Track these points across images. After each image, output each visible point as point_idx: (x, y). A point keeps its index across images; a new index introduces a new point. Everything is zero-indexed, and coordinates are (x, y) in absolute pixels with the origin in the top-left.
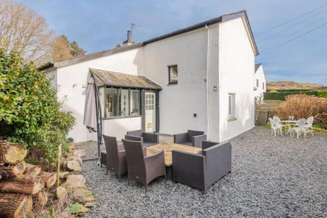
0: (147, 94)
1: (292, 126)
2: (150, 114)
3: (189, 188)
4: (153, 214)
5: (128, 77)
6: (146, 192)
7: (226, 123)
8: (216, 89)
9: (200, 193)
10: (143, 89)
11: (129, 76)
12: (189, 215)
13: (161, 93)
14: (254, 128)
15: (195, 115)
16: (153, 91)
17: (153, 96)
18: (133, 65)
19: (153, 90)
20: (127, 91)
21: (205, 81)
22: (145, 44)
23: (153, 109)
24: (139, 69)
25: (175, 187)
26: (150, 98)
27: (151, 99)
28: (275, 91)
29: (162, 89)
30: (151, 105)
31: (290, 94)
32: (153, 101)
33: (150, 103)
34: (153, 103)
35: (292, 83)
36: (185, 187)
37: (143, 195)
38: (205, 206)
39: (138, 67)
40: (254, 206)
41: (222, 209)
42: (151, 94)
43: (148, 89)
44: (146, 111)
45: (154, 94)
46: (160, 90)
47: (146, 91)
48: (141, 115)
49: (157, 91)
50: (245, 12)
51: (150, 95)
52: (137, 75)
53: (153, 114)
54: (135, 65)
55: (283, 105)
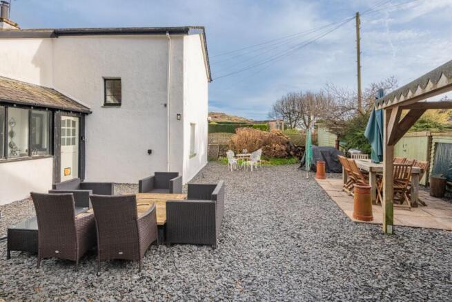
0: (64, 118)
1: (246, 160)
2: (68, 154)
3: (195, 248)
4: (172, 296)
5: (23, 87)
6: (139, 271)
7: (188, 159)
8: (179, 117)
9: (210, 249)
10: (58, 110)
11: (23, 84)
12: (219, 278)
13: (88, 119)
14: (207, 164)
15: (150, 152)
16: (75, 115)
17: (74, 122)
18: (32, 66)
19: (76, 113)
20: (26, 111)
21: (166, 105)
22: (57, 34)
23: (74, 144)
24: (43, 75)
25: (176, 252)
26: (69, 125)
27: (71, 128)
28: (215, 123)
29: (91, 113)
30: (71, 137)
31: (239, 127)
32: (74, 130)
33: (69, 135)
34: (74, 134)
35: (223, 115)
36: (187, 247)
37: (136, 277)
38: (228, 261)
39: (41, 71)
40: (268, 245)
41: (245, 258)
42: (72, 119)
43: (67, 111)
44: (63, 148)
45: (77, 120)
46: (87, 114)
47: (63, 113)
48: (53, 154)
49: (83, 114)
50: (203, 28)
51: (68, 121)
52: (39, 84)
53: (74, 152)
54: (36, 66)
55: (235, 138)
